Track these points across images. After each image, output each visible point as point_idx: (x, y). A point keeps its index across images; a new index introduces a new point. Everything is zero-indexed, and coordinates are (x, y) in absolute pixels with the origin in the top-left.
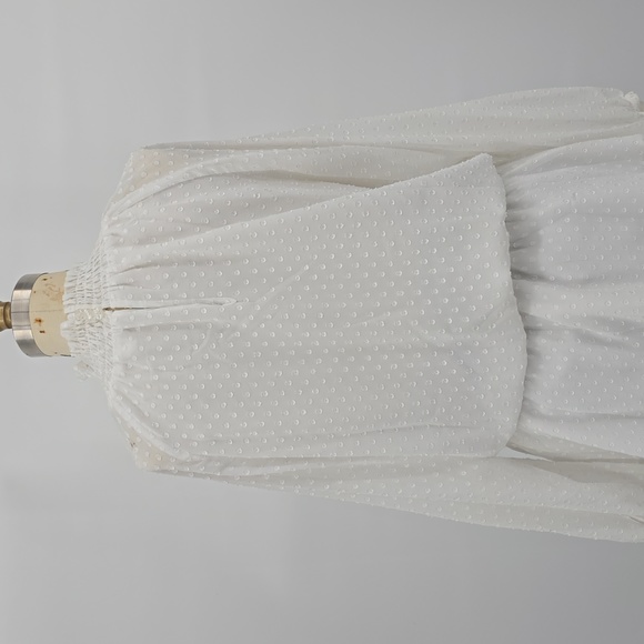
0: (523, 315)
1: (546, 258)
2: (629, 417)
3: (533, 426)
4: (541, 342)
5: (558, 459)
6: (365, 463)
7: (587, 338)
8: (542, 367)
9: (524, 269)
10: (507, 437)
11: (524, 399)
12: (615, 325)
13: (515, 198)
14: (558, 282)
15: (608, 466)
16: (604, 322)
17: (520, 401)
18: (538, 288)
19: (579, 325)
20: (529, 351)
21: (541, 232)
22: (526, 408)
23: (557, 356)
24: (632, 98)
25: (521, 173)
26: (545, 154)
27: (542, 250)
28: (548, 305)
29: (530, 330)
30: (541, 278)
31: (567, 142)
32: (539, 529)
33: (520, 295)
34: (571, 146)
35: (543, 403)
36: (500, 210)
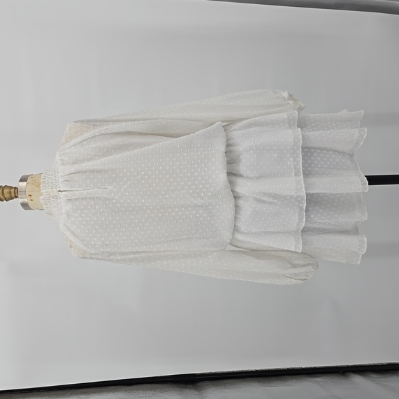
0: (233, 191)
1: (242, 168)
2: (279, 232)
3: (239, 236)
4: (241, 202)
5: (252, 250)
6: (169, 253)
7: (259, 201)
8: (241, 212)
9: (234, 172)
10: (229, 241)
11: (235, 226)
12: (270, 195)
13: (231, 142)
14: (247, 177)
15: (273, 253)
16: (265, 194)
17: (233, 227)
18: (239, 181)
19: (255, 195)
20: (236, 206)
21: (241, 157)
22: (236, 229)
23: (247, 207)
24: (286, 95)
25: (235, 130)
26: (246, 122)
27: (241, 164)
28: (243, 187)
29: (236, 197)
30: (241, 176)
32: (243, 279)
33: (231, 183)
34: (256, 118)
35: (242, 226)
36: (223, 148)
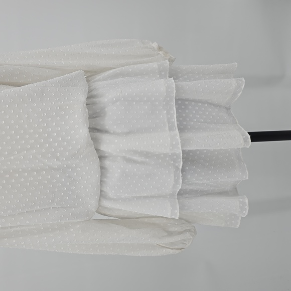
0: (97, 150)
1: (108, 122)
2: (152, 197)
3: (106, 203)
4: (107, 163)
5: (123, 218)
7: (129, 161)
8: (108, 175)
9: (98, 127)
10: (94, 210)
11: (101, 191)
12: (141, 154)
13: (94, 93)
14: (114, 133)
15: (146, 220)
16: (136, 152)
17: (99, 192)
18: (104, 137)
19: (124, 154)
20: (102, 168)
21: (106, 109)
22: (102, 195)
23: (115, 169)
24: (155, 45)
25: (99, 80)
26: (111, 71)
27: (106, 118)
28: (109, 145)
29: (101, 157)
30: (106, 132)
31: (123, 65)
32: (113, 253)
33: (95, 140)
34: (123, 68)
35: (110, 193)
